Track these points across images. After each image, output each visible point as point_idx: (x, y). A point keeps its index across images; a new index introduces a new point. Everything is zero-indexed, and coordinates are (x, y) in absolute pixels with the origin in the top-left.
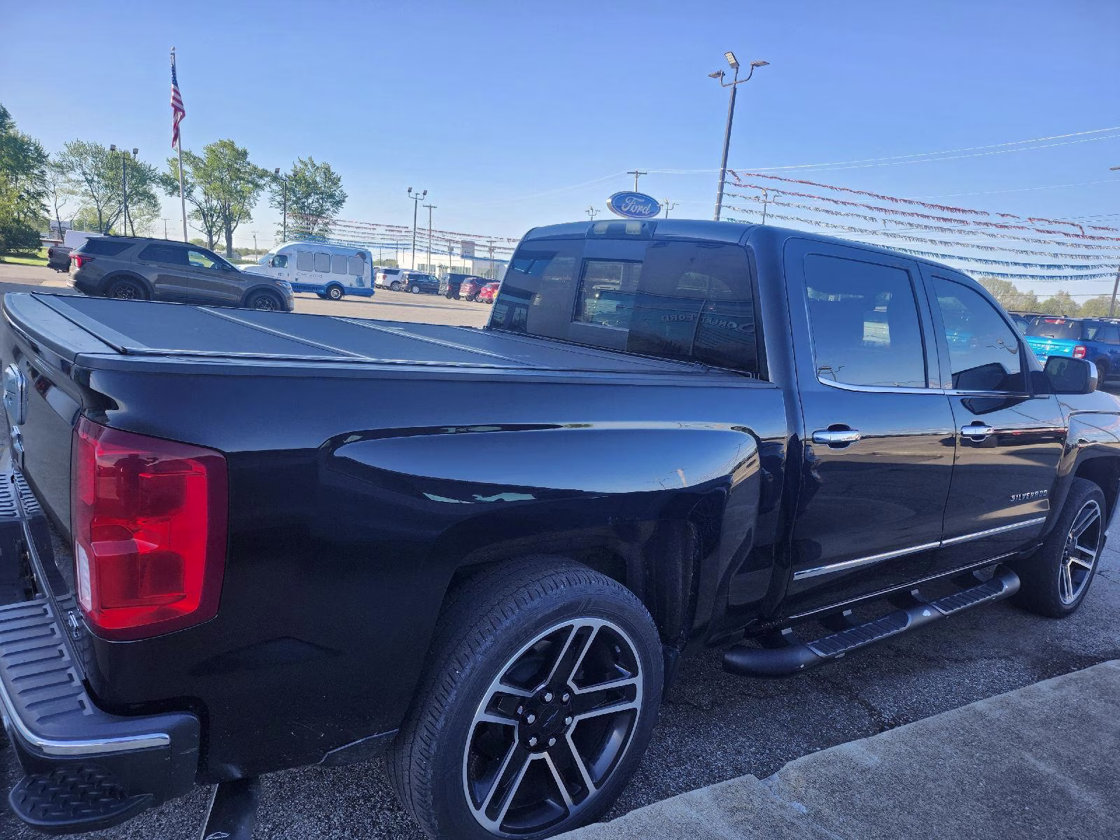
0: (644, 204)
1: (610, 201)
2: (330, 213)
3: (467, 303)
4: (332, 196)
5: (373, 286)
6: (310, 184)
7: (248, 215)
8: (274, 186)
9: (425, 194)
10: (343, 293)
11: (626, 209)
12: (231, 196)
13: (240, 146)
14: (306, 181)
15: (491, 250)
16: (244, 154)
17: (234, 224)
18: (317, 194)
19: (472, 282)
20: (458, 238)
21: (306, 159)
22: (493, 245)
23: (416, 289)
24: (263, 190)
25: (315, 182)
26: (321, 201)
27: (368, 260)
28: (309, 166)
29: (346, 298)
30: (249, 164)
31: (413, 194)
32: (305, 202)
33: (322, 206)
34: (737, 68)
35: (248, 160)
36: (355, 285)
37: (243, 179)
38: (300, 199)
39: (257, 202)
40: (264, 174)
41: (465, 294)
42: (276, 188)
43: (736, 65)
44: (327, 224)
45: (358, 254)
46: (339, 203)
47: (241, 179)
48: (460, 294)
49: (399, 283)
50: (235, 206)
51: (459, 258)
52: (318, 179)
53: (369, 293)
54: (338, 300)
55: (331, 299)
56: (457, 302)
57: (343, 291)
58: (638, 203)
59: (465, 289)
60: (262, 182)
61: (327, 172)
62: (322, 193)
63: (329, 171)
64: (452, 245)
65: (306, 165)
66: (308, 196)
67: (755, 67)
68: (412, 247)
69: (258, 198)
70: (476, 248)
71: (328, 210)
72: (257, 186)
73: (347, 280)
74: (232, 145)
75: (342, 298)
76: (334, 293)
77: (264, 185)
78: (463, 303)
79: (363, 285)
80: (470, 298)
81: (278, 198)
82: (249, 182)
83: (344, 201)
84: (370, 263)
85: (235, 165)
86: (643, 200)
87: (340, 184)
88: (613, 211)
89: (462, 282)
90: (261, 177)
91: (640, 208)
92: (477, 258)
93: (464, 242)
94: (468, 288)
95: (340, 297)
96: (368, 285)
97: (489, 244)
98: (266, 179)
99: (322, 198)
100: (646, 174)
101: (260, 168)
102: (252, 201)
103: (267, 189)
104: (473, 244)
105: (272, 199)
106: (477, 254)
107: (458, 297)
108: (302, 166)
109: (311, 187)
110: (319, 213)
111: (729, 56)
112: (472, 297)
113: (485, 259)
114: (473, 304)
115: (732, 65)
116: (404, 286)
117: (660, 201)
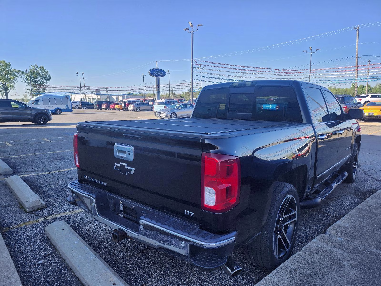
0: (161, 72)
1: (149, 72)
2: (46, 84)
3: (105, 111)
4: (46, 77)
5: (72, 108)
6: (37, 74)
7: (13, 87)
8: (23, 76)
9: (83, 74)
10: (61, 112)
11: (155, 74)
12: (6, 80)
13: (7, 62)
14: (35, 73)
15: (107, 91)
16: (10, 65)
17: (8, 91)
18: (40, 77)
19: (106, 103)
20: (94, 88)
21: (34, 65)
22: (107, 90)
23: (85, 108)
24: (19, 77)
25: (39, 73)
26: (42, 80)
27: (69, 99)
28: (36, 67)
29: (63, 113)
30: (12, 68)
31: (78, 74)
32: (35, 80)
33: (42, 81)
34: (193, 27)
35: (11, 67)
36: (65, 108)
37: (10, 74)
38: (33, 79)
39: (17, 82)
40: (18, 72)
41: (104, 108)
42: (24, 76)
43: (192, 26)
44: (45, 87)
45: (65, 97)
46: (48, 80)
47: (9, 74)
48: (102, 108)
49: (78, 106)
50: (8, 84)
51: (95, 95)
52: (40, 72)
53: (71, 111)
54: (60, 114)
55: (57, 114)
56: (101, 110)
57: (61, 111)
58: (159, 72)
59: (104, 106)
60: (18, 75)
61: (43, 69)
62: (42, 77)
63: (44, 68)
64: (92, 91)
65: (34, 67)
66: (36, 78)
67: (199, 26)
68: (80, 93)
69: (17, 80)
70: (101, 91)
71: (45, 82)
72: (16, 76)
73: (62, 107)
74: (4, 62)
75: (61, 114)
76: (58, 112)
77: (19, 75)
78: (103, 111)
79: (69, 108)
80: (106, 109)
81: (25, 80)
82: (13, 75)
83: (50, 79)
84: (70, 100)
85: (7, 69)
86: (160, 71)
87: (48, 73)
88: (151, 75)
89: (102, 104)
90: (17, 73)
91: (160, 74)
92: (101, 95)
93: (96, 90)
94: (105, 105)
95: (61, 113)
96: (70, 108)
97: (106, 89)
98: (20, 73)
99: (42, 78)
100: (160, 62)
101: (17, 69)
102: (15, 82)
103: (20, 77)
104: (100, 90)
105: (23, 80)
106: (101, 93)
107: (101, 109)
108: (33, 68)
109: (38, 75)
110: (42, 84)
111: (190, 23)
112: (107, 108)
113: (105, 95)
114: (107, 111)
115: (191, 26)
116: (80, 107)
117: (166, 71)
